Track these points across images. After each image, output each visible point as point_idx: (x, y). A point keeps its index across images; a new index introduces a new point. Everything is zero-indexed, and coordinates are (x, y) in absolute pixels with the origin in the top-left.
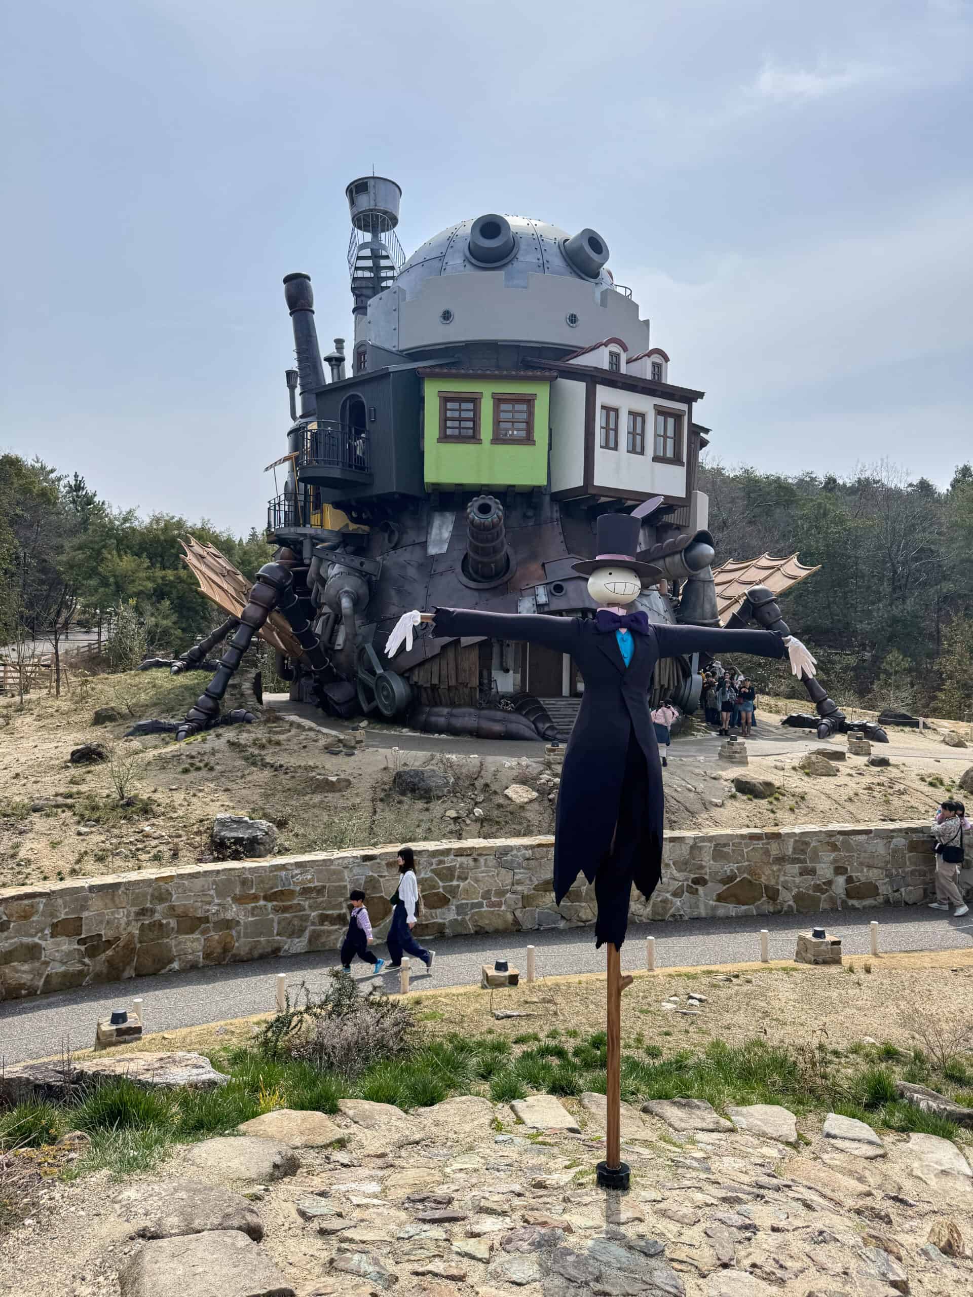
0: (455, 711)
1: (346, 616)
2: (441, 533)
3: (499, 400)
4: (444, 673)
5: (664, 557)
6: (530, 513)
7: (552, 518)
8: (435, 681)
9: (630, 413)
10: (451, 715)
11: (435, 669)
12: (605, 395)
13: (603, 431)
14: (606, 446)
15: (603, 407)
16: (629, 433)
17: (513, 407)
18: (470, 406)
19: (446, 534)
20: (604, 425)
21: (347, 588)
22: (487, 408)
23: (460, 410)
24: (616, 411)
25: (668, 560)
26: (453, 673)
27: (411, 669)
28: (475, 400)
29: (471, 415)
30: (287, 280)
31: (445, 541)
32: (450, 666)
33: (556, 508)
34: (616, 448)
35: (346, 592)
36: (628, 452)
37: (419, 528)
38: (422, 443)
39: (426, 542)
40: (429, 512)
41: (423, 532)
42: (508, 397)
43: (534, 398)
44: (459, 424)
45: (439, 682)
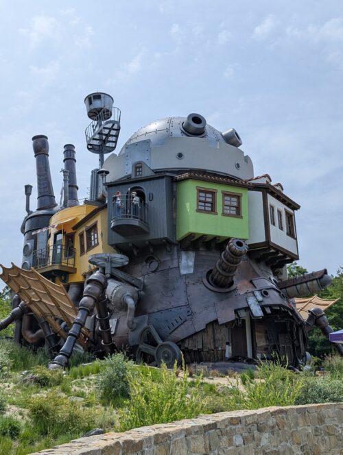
1: (130, 309)
2: (187, 262)
3: (225, 194)
4: (205, 341)
8: (200, 347)
9: (278, 211)
11: (200, 339)
12: (271, 199)
14: (271, 224)
15: (270, 205)
17: (230, 199)
18: (211, 196)
19: (191, 263)
21: (128, 293)
22: (219, 197)
24: (273, 208)
26: (211, 341)
27: (183, 341)
28: (213, 193)
31: (191, 267)
34: (274, 226)
35: (128, 295)
36: (278, 228)
37: (172, 260)
38: (174, 215)
39: (179, 267)
40: (178, 251)
41: (175, 262)
42: (229, 193)
43: (241, 195)
44: (205, 204)
45: (203, 347)
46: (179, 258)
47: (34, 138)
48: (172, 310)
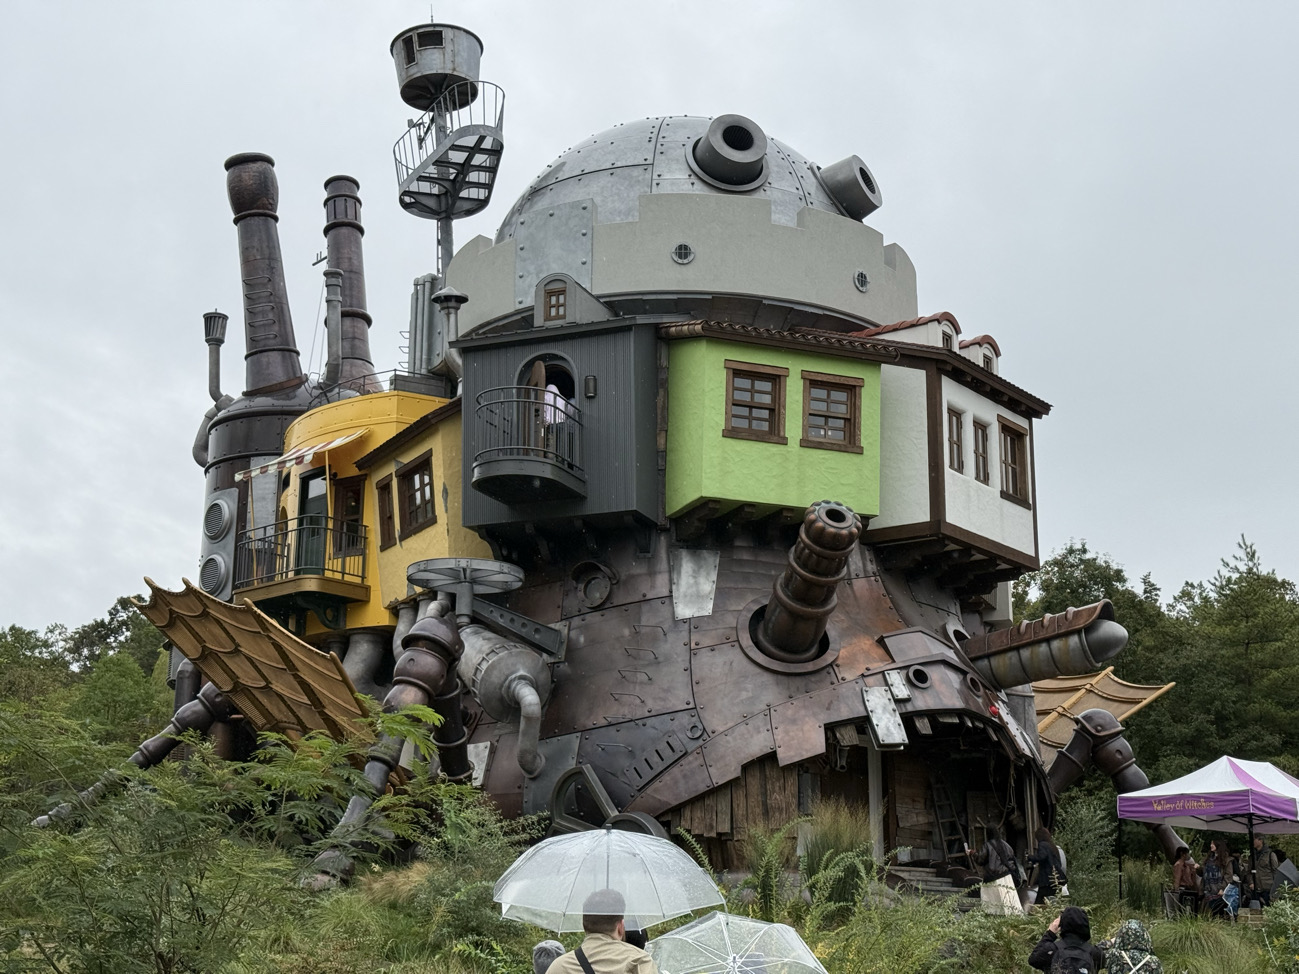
1: (529, 719)
2: (697, 584)
3: (813, 382)
4: (740, 811)
5: (1048, 640)
7: (865, 571)
8: (725, 828)
9: (977, 424)
11: (724, 807)
12: (953, 393)
13: (948, 443)
14: (954, 466)
15: (948, 408)
16: (974, 451)
17: (829, 394)
18: (768, 386)
19: (708, 585)
20: (948, 435)
21: (522, 672)
22: (794, 392)
23: (752, 391)
24: (960, 415)
25: (1056, 644)
26: (757, 812)
27: (677, 810)
28: (776, 379)
29: (767, 399)
30: (231, 164)
31: (707, 596)
32: (751, 800)
33: (869, 556)
34: (961, 470)
35: (522, 678)
36: (975, 478)
37: (652, 573)
38: (661, 441)
39: (670, 596)
40: (671, 548)
41: (662, 580)
42: (825, 379)
43: (861, 384)
44: (750, 412)
45: (732, 828)
46: (673, 569)
48: (649, 722)
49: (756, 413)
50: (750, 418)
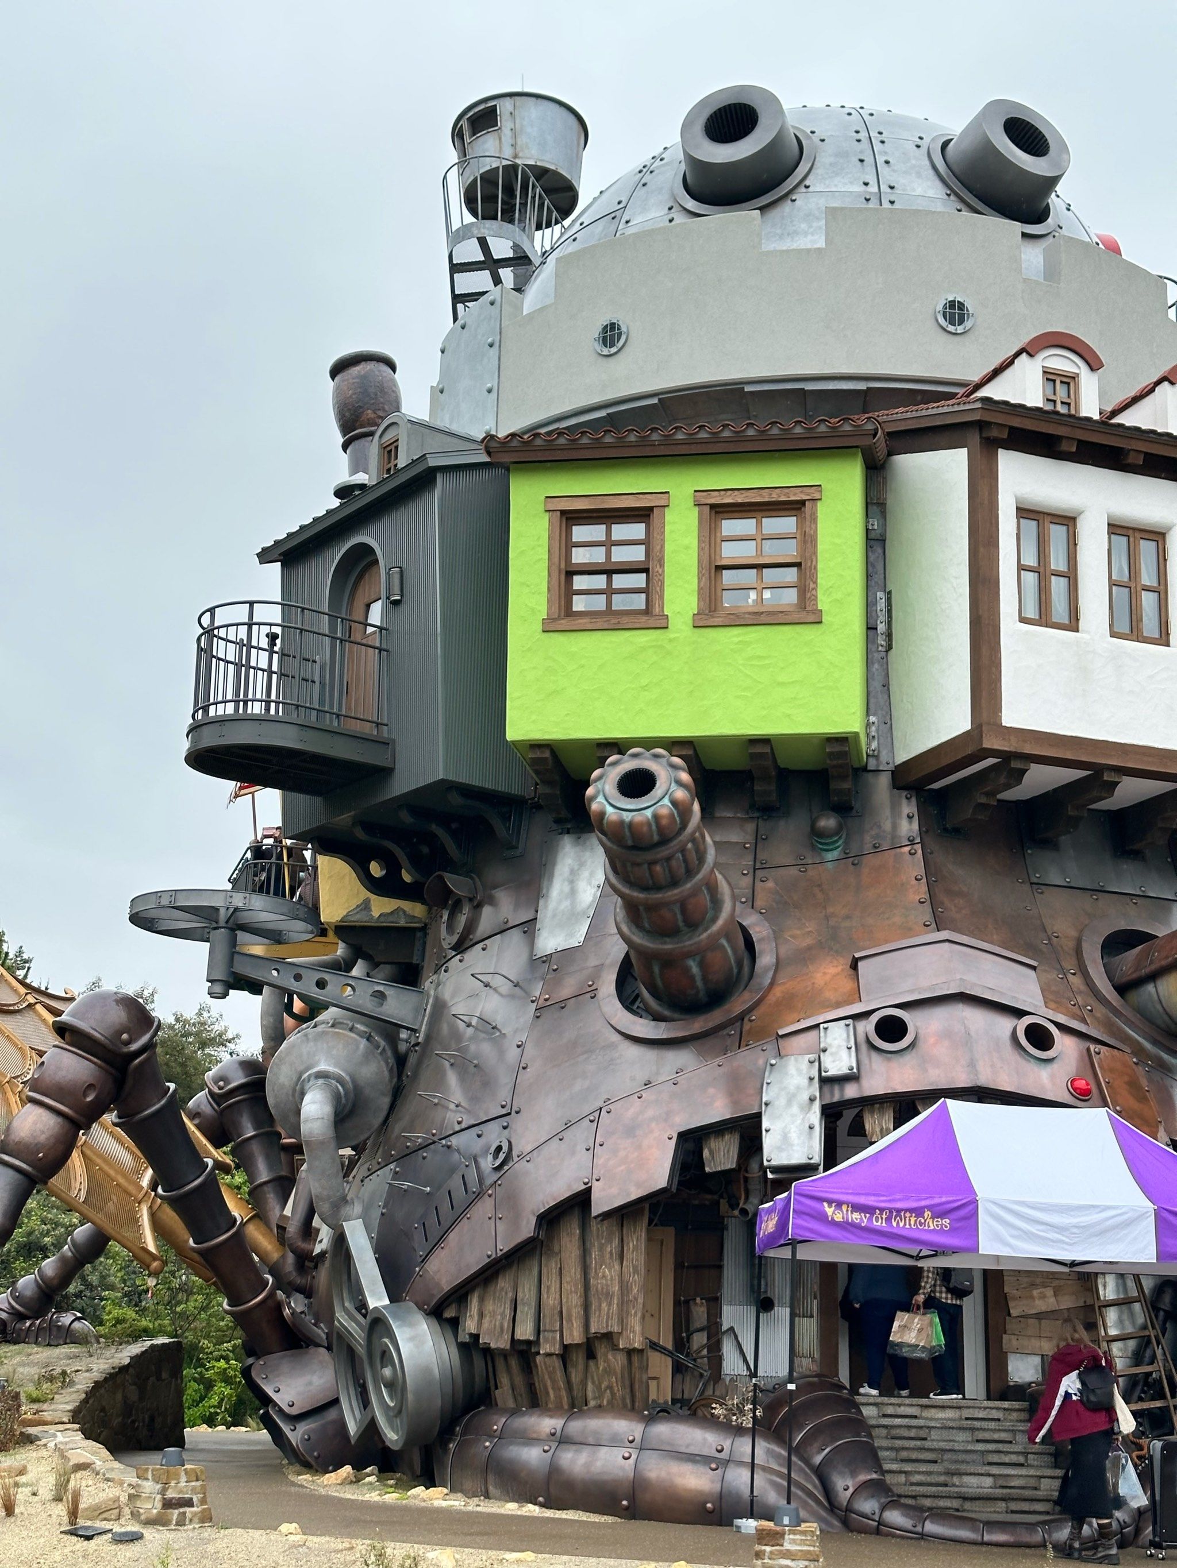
0: (577, 1426)
2: (573, 892)
4: (550, 1300)
6: (828, 822)
7: (894, 836)
8: (525, 1331)
9: (1115, 528)
10: (563, 1440)
11: (527, 1292)
12: (1025, 479)
13: (1030, 579)
14: (1044, 619)
15: (1024, 512)
16: (1112, 584)
17: (759, 525)
18: (636, 530)
19: (588, 894)
20: (1030, 559)
21: (323, 1066)
22: (681, 532)
23: (608, 543)
24: (1069, 521)
26: (574, 1301)
28: (648, 513)
29: (636, 554)
31: (584, 913)
32: (566, 1279)
33: (908, 807)
34: (1073, 624)
35: (321, 1075)
36: (1113, 634)
37: (519, 884)
39: (534, 920)
40: (547, 836)
41: (530, 893)
42: (740, 499)
43: (817, 496)
44: (609, 581)
45: (538, 1332)
46: (544, 871)
47: (337, 370)
48: (454, 1141)
49: (620, 581)
50: (609, 592)
